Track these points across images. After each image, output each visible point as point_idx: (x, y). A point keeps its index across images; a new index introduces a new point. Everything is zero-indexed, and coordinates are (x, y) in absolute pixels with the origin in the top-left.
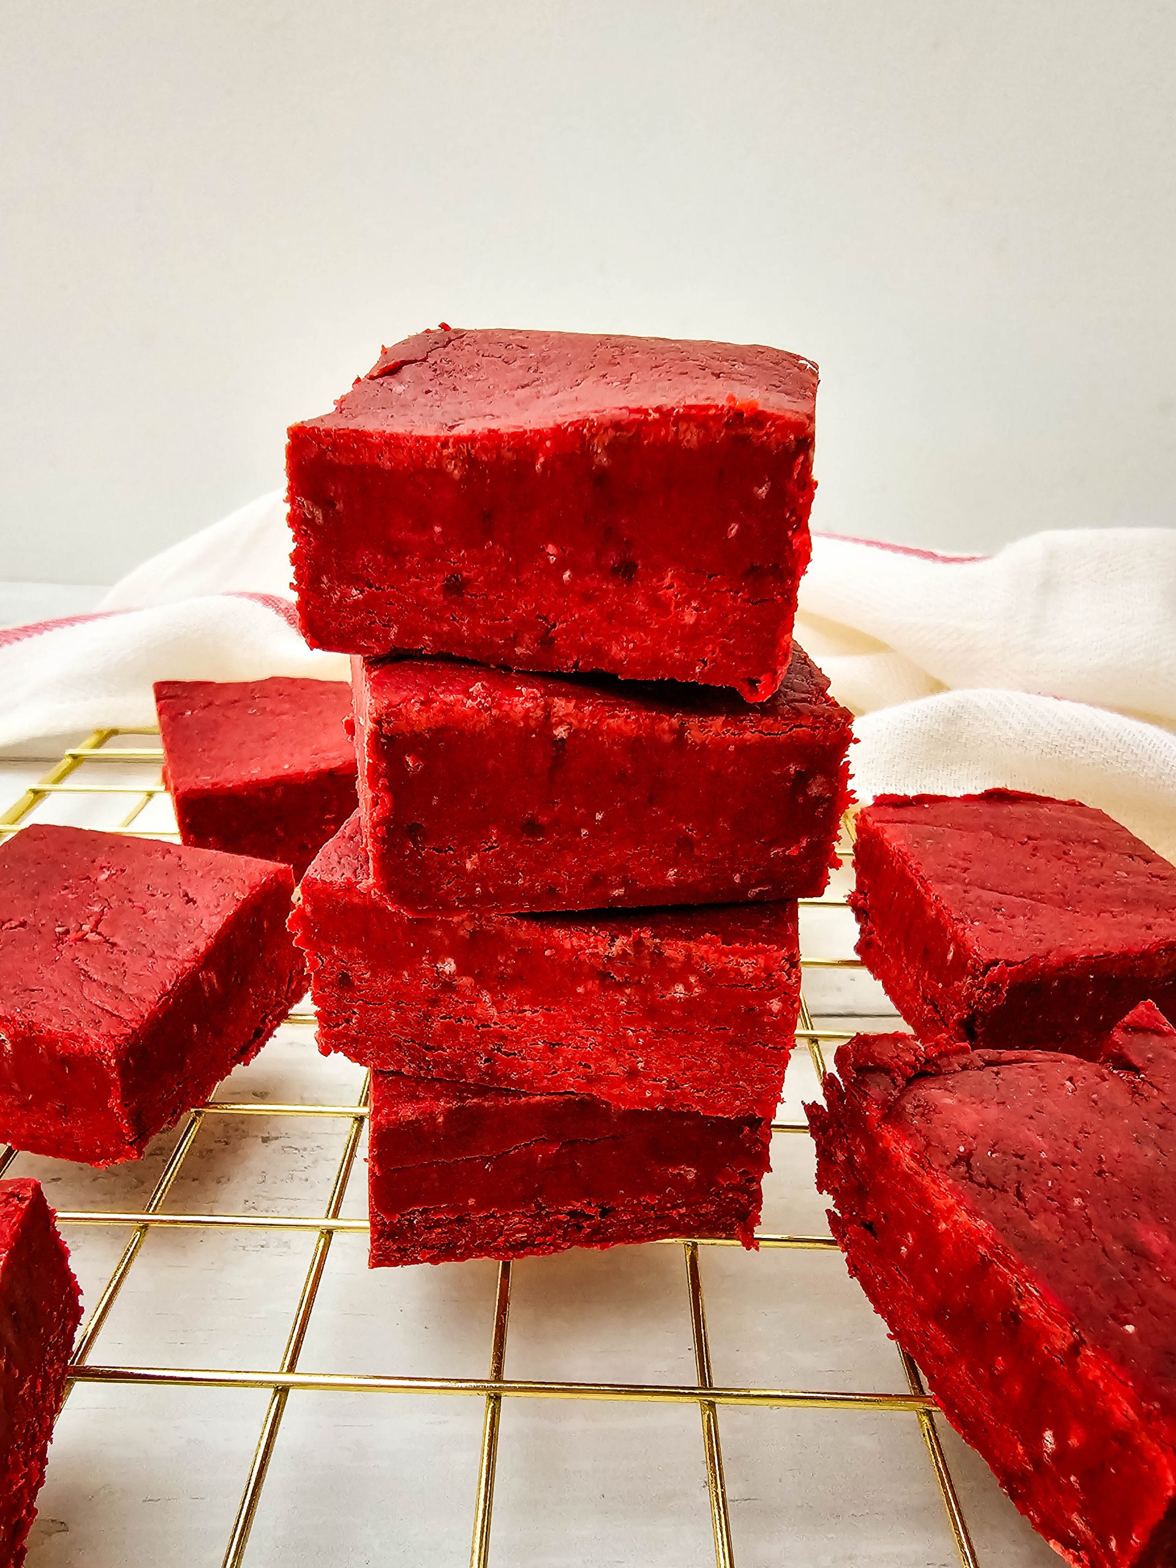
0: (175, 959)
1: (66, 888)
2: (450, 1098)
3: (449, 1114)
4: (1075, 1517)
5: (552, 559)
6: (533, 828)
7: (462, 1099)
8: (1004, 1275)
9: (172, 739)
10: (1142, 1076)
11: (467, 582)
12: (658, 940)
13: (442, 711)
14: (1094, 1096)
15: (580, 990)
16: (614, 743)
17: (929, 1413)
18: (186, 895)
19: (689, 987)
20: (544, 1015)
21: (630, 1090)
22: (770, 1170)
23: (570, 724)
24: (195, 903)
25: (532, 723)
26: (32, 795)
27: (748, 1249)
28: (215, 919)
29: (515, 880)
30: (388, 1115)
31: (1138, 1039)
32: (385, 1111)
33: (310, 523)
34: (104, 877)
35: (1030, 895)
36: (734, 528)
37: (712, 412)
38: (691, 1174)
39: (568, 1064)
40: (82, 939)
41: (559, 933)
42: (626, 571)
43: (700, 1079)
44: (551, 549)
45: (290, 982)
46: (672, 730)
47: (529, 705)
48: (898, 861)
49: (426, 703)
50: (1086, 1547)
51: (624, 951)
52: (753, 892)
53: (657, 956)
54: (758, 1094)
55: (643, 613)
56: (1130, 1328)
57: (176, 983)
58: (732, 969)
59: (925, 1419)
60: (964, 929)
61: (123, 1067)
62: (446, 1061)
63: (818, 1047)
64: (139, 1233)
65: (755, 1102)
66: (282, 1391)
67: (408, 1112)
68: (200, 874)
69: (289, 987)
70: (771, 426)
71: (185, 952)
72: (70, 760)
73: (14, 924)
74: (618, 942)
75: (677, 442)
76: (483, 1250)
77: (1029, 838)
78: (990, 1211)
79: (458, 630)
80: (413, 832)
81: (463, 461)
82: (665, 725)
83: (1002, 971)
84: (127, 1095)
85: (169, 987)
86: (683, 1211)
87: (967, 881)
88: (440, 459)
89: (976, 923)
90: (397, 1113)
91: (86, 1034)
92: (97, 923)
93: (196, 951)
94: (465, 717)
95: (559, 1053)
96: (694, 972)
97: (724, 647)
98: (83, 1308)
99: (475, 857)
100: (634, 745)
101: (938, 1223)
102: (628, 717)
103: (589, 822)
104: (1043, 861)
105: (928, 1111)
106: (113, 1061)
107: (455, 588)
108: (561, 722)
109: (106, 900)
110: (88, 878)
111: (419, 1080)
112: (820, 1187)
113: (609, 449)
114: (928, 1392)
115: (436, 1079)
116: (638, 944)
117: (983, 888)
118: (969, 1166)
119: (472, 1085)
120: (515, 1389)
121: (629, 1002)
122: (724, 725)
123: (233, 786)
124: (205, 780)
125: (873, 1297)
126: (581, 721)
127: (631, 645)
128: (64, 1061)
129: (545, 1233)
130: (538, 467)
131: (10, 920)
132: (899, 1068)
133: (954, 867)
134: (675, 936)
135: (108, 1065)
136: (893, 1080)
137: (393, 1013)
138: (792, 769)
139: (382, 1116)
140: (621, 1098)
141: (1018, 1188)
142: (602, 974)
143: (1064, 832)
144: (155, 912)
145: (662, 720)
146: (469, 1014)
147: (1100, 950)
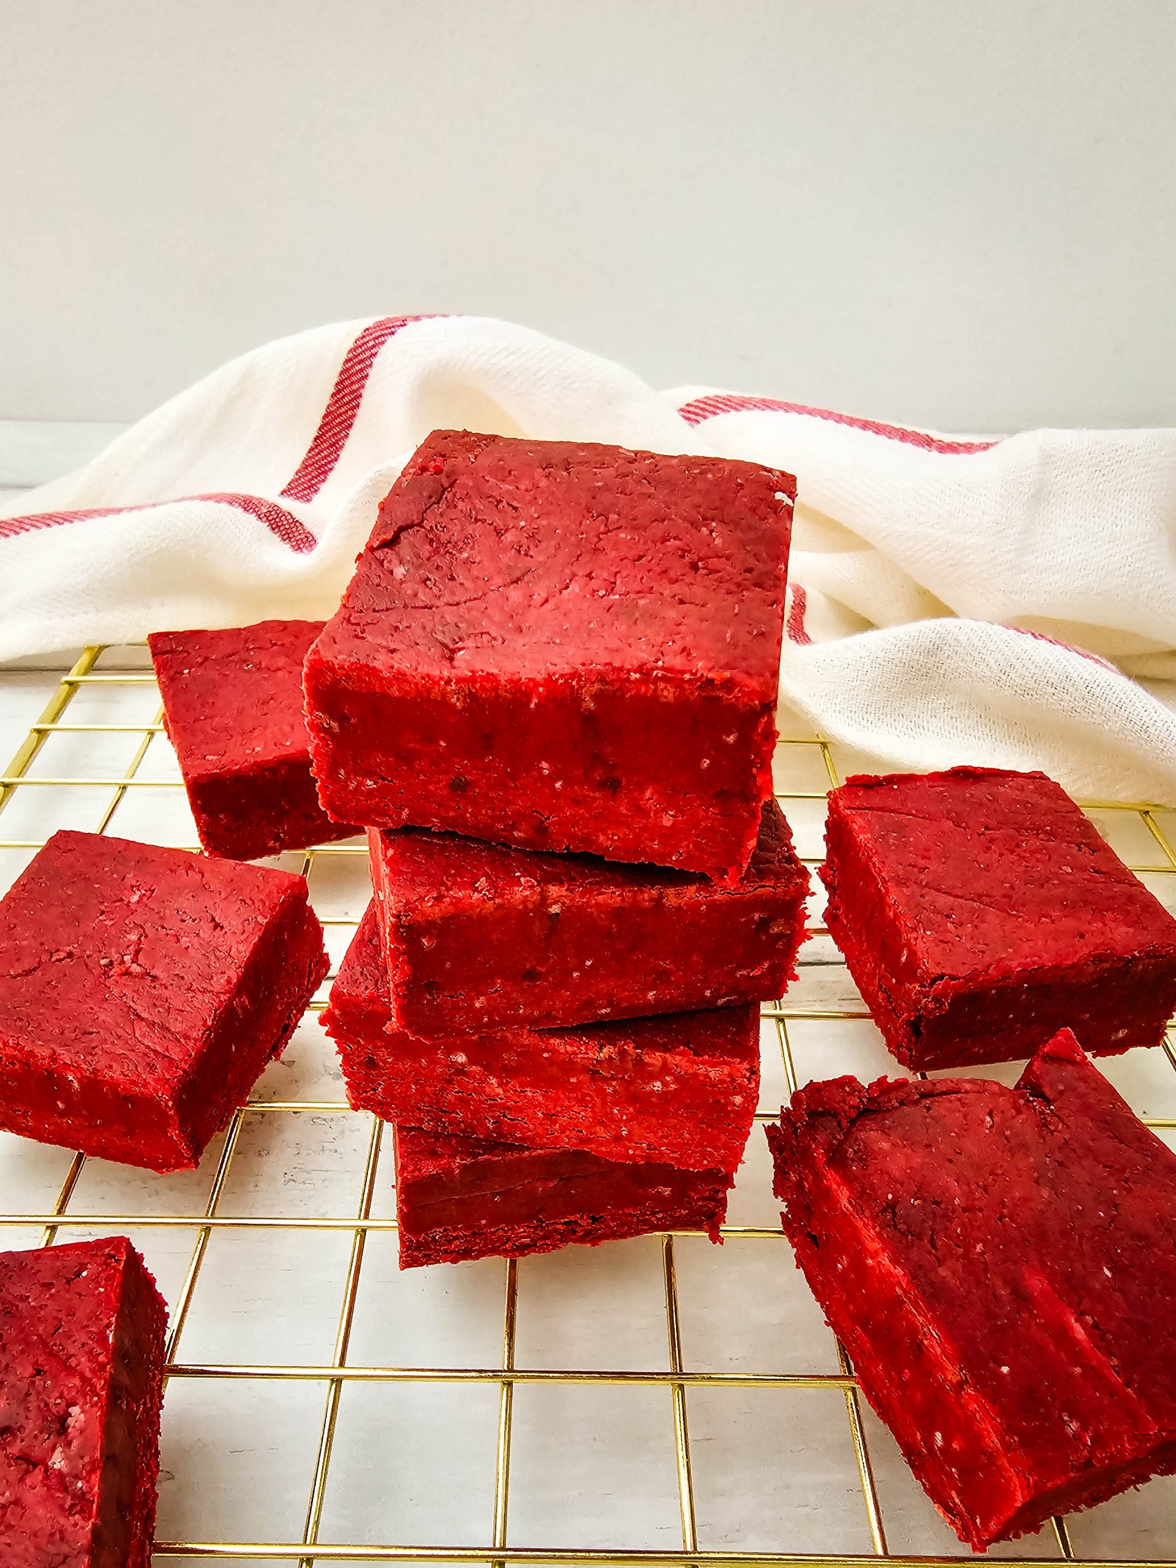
0: (212, 991)
1: (103, 913)
2: (464, 1154)
3: (462, 1167)
4: (954, 1494)
5: (546, 772)
6: (532, 975)
7: (474, 1156)
8: (915, 1316)
9: (173, 705)
10: (1052, 1107)
11: (468, 783)
12: (639, 1051)
13: (451, 904)
14: (1008, 1133)
15: (573, 1080)
16: (601, 912)
17: (853, 1390)
18: (213, 919)
19: (665, 1084)
20: (543, 1096)
21: (616, 1149)
22: (733, 1187)
23: (563, 903)
24: (222, 928)
25: (531, 906)
26: (35, 735)
27: (714, 1243)
28: (242, 948)
29: (516, 1010)
30: (413, 1171)
31: (1053, 1068)
32: (411, 1168)
33: (328, 731)
34: (135, 898)
35: (979, 897)
36: (706, 763)
37: (687, 676)
38: (667, 1192)
39: (563, 1129)
40: (127, 973)
41: (555, 1042)
42: (612, 786)
43: (674, 1145)
44: (544, 765)
45: (310, 975)
46: (651, 900)
47: (527, 893)
48: (863, 854)
49: (439, 899)
50: (959, 1515)
51: (610, 1056)
52: (720, 1002)
53: (639, 1063)
54: (722, 1157)
55: (625, 816)
56: (1005, 1369)
57: (215, 1017)
58: (703, 1074)
59: (850, 1394)
60: (917, 939)
61: (179, 1105)
62: (461, 1122)
63: (784, 1025)
64: (203, 1233)
65: (721, 1162)
66: (337, 1381)
67: (430, 1169)
68: (223, 896)
69: (309, 980)
70: (739, 691)
71: (219, 983)
72: (66, 687)
73: (62, 955)
74: (605, 1050)
75: (655, 697)
76: (494, 1251)
77: (987, 828)
78: (908, 1259)
79: (463, 816)
80: (430, 987)
81: (465, 697)
82: (646, 896)
83: (946, 986)
84: (183, 1124)
85: (209, 1023)
86: (660, 1216)
87: (924, 883)
88: (444, 694)
89: (928, 933)
90: (420, 1170)
91: (145, 1080)
92: (137, 952)
93: (229, 981)
94: (472, 906)
95: (555, 1122)
96: (669, 1074)
97: (696, 844)
98: (168, 1314)
99: (482, 999)
100: (617, 913)
101: (866, 1258)
102: (613, 893)
103: (580, 967)
104: (996, 856)
105: (866, 1155)
106: (170, 1104)
107: (459, 787)
108: (556, 903)
109: (142, 927)
110: (121, 900)
111: (437, 1136)
112: (776, 1194)
113: (595, 697)
114: (855, 1374)
115: (451, 1134)
116: (623, 1053)
117: (938, 890)
118: (894, 1214)
119: (483, 1141)
120: (523, 1377)
121: (615, 1091)
122: (698, 890)
123: (240, 768)
124: (212, 762)
125: (815, 1291)
126: (572, 900)
127: (616, 838)
128: (127, 1099)
129: (543, 1238)
130: (532, 706)
131: (58, 950)
132: (845, 1112)
133: (914, 866)
134: (654, 1047)
135: (167, 1105)
136: (839, 1125)
137: (413, 1086)
138: (756, 916)
139: (408, 1172)
140: (610, 1154)
141: (932, 1237)
142: (593, 1072)
143: (1020, 818)
144: (187, 939)
145: (642, 892)
146: (480, 1090)
147: (1034, 963)
